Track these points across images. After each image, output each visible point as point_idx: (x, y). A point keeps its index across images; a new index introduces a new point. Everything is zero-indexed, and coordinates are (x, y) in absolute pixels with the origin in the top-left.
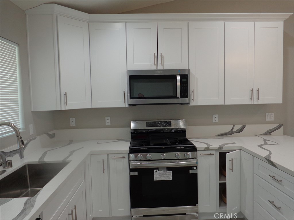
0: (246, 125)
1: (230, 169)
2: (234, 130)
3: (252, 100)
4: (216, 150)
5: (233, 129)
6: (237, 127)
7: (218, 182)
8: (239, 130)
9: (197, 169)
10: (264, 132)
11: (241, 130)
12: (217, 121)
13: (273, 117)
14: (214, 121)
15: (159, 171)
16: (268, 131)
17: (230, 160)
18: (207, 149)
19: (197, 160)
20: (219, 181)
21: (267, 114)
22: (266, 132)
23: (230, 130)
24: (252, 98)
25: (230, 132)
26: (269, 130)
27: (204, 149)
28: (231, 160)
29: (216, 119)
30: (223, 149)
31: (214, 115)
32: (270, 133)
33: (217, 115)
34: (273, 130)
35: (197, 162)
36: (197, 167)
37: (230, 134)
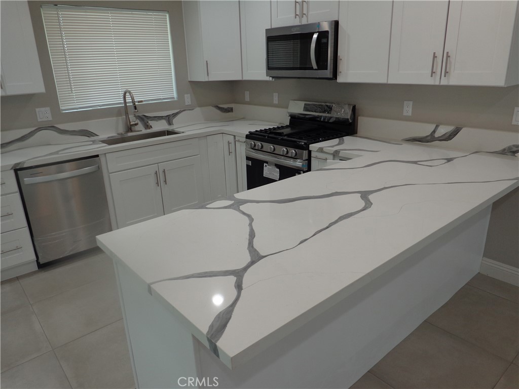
0: (462, 128)
2: (437, 135)
5: (434, 132)
6: (442, 130)
8: (447, 135)
11: (450, 135)
12: (410, 114)
14: (405, 114)
15: (269, 167)
16: (510, 148)
22: (504, 150)
23: (429, 133)
25: (429, 138)
26: (514, 145)
29: (408, 109)
30: (340, 155)
31: (405, 103)
32: (514, 153)
33: (411, 103)
37: (428, 142)
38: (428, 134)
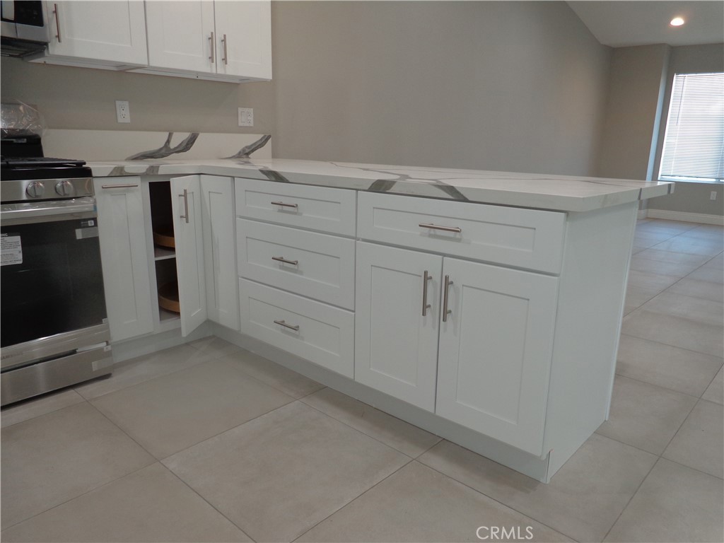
0: (198, 134)
1: (182, 217)
2: (173, 145)
3: (213, 62)
4: (142, 176)
5: (168, 142)
6: (178, 138)
7: (153, 259)
8: (185, 144)
9: (96, 224)
10: (236, 152)
11: (187, 144)
12: (127, 120)
13: (251, 118)
14: (120, 120)
16: (244, 150)
17: (180, 196)
18: (119, 173)
19: (95, 202)
20: (155, 257)
21: (240, 110)
22: (240, 153)
23: (162, 144)
24: (211, 58)
25: (163, 151)
26: (246, 147)
27: (111, 173)
28: (183, 193)
29: (124, 114)
30: (160, 173)
31: (118, 103)
32: (247, 154)
33: (126, 103)
34: (253, 147)
35: (95, 207)
36: (95, 220)
37: (163, 156)
38: (162, 146)
